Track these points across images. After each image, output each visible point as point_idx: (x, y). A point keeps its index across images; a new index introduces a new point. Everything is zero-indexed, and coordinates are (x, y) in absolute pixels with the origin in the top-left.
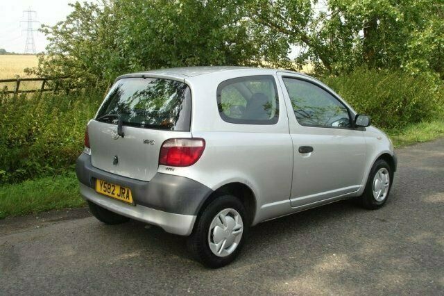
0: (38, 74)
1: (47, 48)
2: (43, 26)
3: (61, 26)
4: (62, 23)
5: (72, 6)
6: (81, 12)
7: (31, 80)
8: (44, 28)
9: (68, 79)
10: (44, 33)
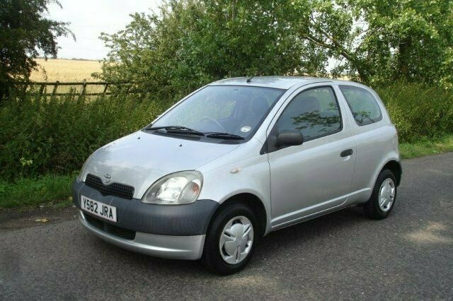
0: (103, 79)
1: (108, 55)
2: (102, 34)
3: (122, 34)
4: (122, 31)
5: (132, 16)
6: (139, 22)
7: (97, 84)
8: (104, 36)
9: (129, 84)
10: (104, 41)
